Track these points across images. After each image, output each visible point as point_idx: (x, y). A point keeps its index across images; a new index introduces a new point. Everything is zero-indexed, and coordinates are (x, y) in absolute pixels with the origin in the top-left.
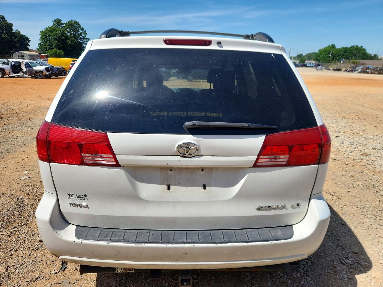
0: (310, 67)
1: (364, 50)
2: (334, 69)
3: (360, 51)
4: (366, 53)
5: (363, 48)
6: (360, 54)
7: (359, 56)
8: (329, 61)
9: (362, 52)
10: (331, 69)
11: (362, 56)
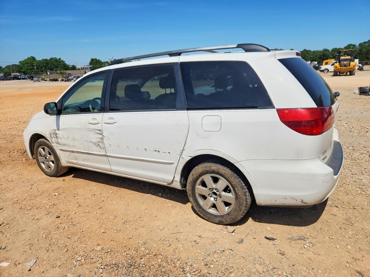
0: (23, 79)
1: (63, 62)
2: (51, 80)
3: (60, 63)
4: (65, 64)
5: (61, 60)
6: (61, 65)
7: (61, 67)
8: (37, 73)
9: (61, 63)
10: (48, 80)
11: (63, 67)
